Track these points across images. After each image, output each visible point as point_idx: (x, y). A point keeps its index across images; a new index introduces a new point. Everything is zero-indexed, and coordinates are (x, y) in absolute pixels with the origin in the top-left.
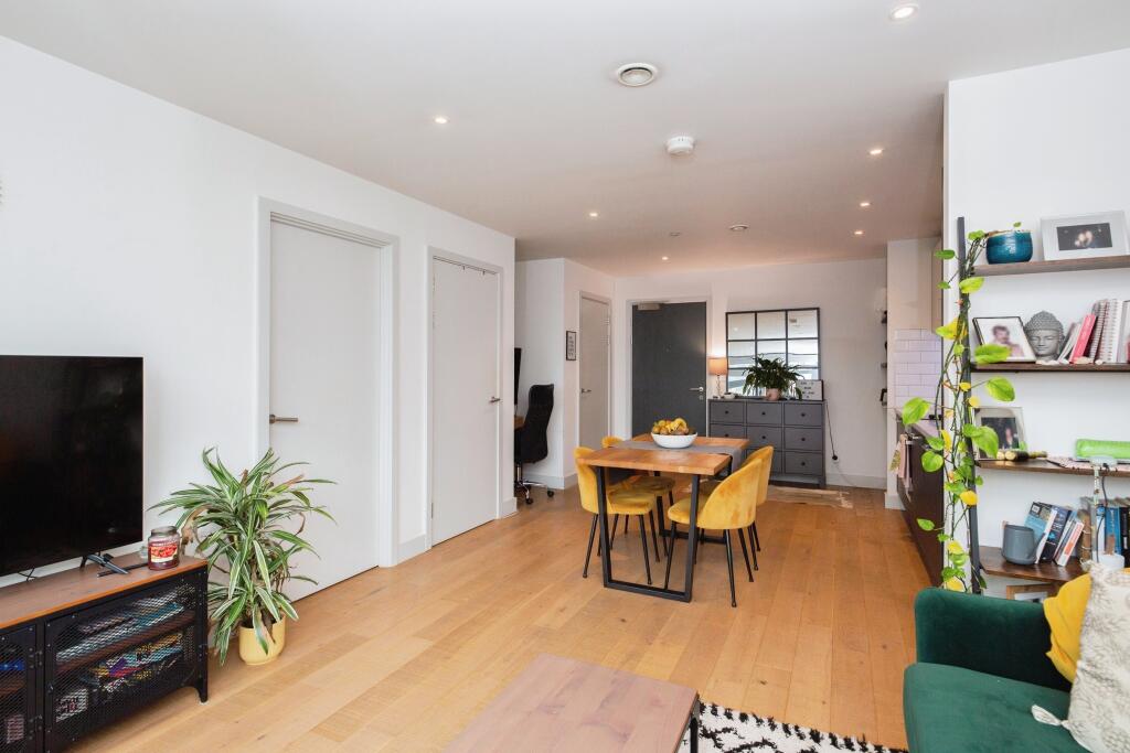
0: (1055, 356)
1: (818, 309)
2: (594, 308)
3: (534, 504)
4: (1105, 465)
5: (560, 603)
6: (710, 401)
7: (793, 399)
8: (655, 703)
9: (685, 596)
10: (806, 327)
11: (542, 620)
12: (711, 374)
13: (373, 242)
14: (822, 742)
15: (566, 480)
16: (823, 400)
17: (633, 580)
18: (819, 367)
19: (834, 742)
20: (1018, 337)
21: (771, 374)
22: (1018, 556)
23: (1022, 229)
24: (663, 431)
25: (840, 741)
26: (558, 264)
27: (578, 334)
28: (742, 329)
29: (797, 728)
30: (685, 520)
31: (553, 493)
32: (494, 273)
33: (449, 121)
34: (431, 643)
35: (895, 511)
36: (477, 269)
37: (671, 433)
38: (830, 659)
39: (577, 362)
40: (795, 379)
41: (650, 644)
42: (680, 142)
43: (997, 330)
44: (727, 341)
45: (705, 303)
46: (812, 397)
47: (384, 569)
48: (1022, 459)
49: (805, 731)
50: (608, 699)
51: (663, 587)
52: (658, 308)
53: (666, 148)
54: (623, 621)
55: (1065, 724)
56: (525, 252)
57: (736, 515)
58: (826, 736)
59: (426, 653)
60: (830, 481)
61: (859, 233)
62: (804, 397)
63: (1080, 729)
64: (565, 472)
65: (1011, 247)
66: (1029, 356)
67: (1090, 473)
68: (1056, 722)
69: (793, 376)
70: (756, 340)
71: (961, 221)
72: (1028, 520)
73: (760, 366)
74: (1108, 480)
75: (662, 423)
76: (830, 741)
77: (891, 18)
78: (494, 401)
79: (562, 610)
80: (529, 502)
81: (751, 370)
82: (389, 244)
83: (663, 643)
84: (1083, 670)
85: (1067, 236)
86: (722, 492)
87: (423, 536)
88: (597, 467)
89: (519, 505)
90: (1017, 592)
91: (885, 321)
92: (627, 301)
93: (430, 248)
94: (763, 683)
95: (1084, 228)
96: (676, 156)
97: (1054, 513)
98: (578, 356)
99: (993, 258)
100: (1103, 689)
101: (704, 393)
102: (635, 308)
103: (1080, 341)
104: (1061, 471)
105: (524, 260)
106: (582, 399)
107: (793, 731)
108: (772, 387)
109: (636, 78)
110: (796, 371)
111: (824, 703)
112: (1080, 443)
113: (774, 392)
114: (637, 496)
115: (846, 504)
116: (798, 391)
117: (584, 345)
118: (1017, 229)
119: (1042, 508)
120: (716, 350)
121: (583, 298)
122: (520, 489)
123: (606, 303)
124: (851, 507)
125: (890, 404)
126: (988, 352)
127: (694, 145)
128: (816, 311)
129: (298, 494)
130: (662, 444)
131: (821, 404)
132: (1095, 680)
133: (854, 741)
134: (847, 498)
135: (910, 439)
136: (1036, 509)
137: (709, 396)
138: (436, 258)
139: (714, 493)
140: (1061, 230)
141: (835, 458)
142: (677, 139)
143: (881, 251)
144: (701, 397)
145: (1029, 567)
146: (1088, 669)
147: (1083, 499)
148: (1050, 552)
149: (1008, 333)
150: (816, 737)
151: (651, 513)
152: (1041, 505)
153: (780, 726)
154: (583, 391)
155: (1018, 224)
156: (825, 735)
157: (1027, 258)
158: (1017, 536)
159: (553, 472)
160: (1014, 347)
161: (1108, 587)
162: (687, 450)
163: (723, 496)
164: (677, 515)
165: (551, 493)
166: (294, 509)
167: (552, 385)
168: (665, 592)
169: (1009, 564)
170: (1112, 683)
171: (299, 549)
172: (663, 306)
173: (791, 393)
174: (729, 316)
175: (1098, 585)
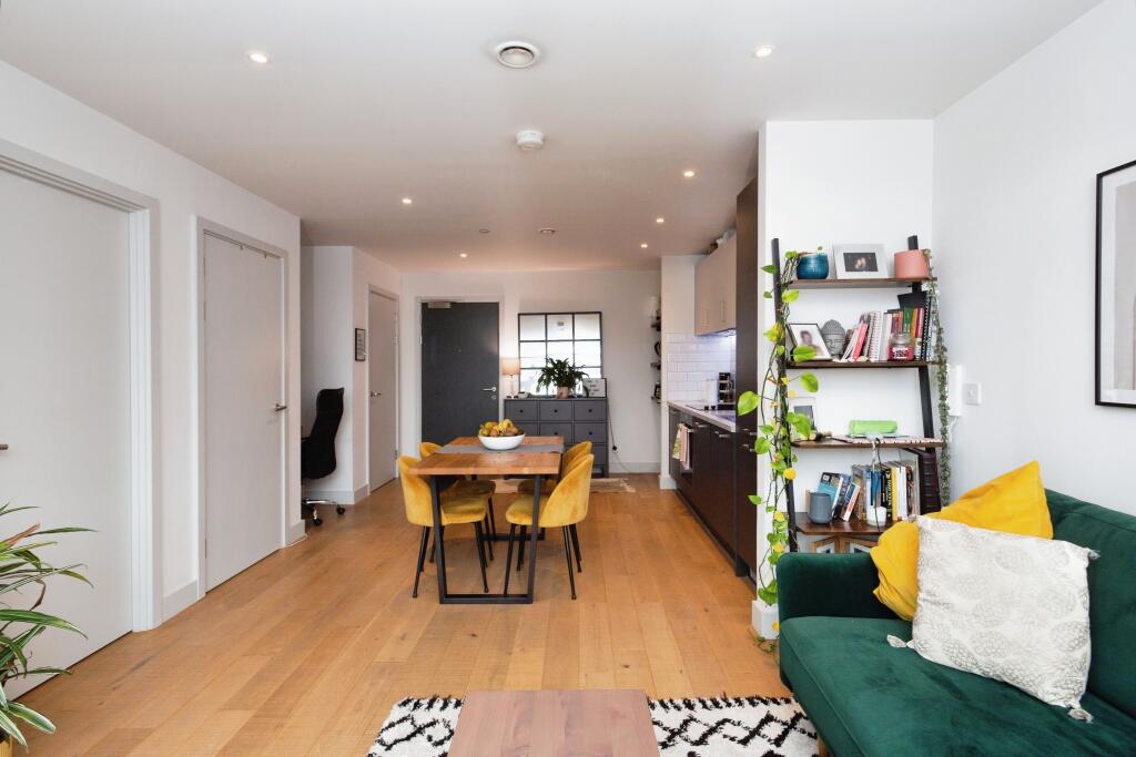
0: (840, 356)
1: (600, 313)
2: (382, 303)
3: (323, 525)
4: (878, 440)
5: (398, 630)
6: (507, 401)
7: (580, 396)
8: (615, 714)
9: (526, 598)
10: (588, 329)
11: (384, 655)
12: (504, 374)
13: (119, 203)
14: (696, 708)
15: (356, 493)
16: (606, 396)
17: (467, 591)
18: (601, 367)
19: (705, 706)
20: (818, 340)
21: (562, 374)
22: (821, 517)
23: (822, 252)
24: (493, 433)
25: (709, 703)
26: (346, 252)
27: (367, 331)
28: (534, 331)
29: (671, 701)
30: (527, 522)
31: (344, 510)
32: (278, 257)
33: (269, 61)
34: (249, 715)
35: (668, 490)
36: (258, 250)
37: (500, 434)
38: (671, 632)
39: (367, 362)
40: (580, 378)
41: (510, 654)
42: (529, 136)
43: (804, 333)
44: (520, 342)
45: (497, 304)
46: (597, 394)
47: (139, 634)
48: (820, 438)
49: (679, 702)
50: (568, 725)
51: (502, 592)
52: (448, 306)
53: (515, 141)
54: (474, 635)
55: (910, 644)
56: (311, 236)
57: (575, 510)
58: (697, 702)
59: (247, 728)
60: (612, 470)
61: (644, 246)
62: (591, 395)
63: (926, 646)
64: (355, 484)
65: (813, 266)
66: (826, 355)
67: (869, 446)
68: (902, 644)
69: (579, 375)
70: (546, 341)
71: (775, 243)
72: (820, 488)
73: (550, 365)
74: (882, 450)
75: (488, 425)
76: (701, 705)
77: (754, 55)
78: (279, 409)
79: (403, 638)
80: (318, 523)
81: (543, 369)
82: (144, 208)
83: (522, 650)
84: (924, 600)
85: (851, 260)
86: (563, 489)
87: (195, 582)
88: (432, 476)
89: (307, 527)
90: (819, 546)
91: (657, 327)
92: (416, 298)
93: (200, 220)
94: (627, 667)
95: (860, 255)
96: (523, 149)
97: (842, 479)
98: (367, 358)
99: (802, 273)
100: (942, 612)
101: (497, 393)
102: (424, 305)
103: (858, 344)
104: (847, 445)
105: (312, 245)
106: (371, 403)
107: (669, 705)
108: (564, 386)
109: (516, 59)
110: (580, 370)
111: (681, 672)
112: (853, 424)
113: (564, 390)
114: (467, 502)
115: (630, 489)
116: (585, 389)
117: (371, 344)
118: (819, 252)
119: (831, 477)
120: (507, 349)
121: (372, 292)
122: (307, 510)
123: (393, 299)
124: (633, 491)
125: (664, 398)
126: (801, 352)
127: (544, 140)
128: (599, 315)
129: (26, 554)
130: (492, 447)
131: (605, 400)
132: (933, 606)
133: (719, 699)
134: (628, 483)
135: (689, 427)
136: (827, 478)
137: (502, 397)
138: (208, 232)
139: (555, 491)
140: (846, 255)
141: (615, 448)
142: (528, 132)
143: (655, 265)
144: (494, 398)
145: (826, 525)
146: (929, 598)
147: (854, 468)
148: (840, 510)
149: (810, 337)
150: (690, 706)
151: (486, 519)
152: (830, 475)
153: (657, 703)
154: (372, 395)
155: (820, 248)
156: (694, 701)
157: (824, 276)
158: (820, 501)
159: (344, 486)
160: (816, 348)
161: (936, 533)
162: (517, 451)
163: (563, 494)
164: (517, 516)
165: (341, 510)
166: (27, 577)
167: (342, 390)
168: (505, 598)
169: (813, 524)
170: (947, 605)
171: (42, 629)
172: (453, 304)
173: (579, 390)
174: (521, 317)
175: (927, 532)
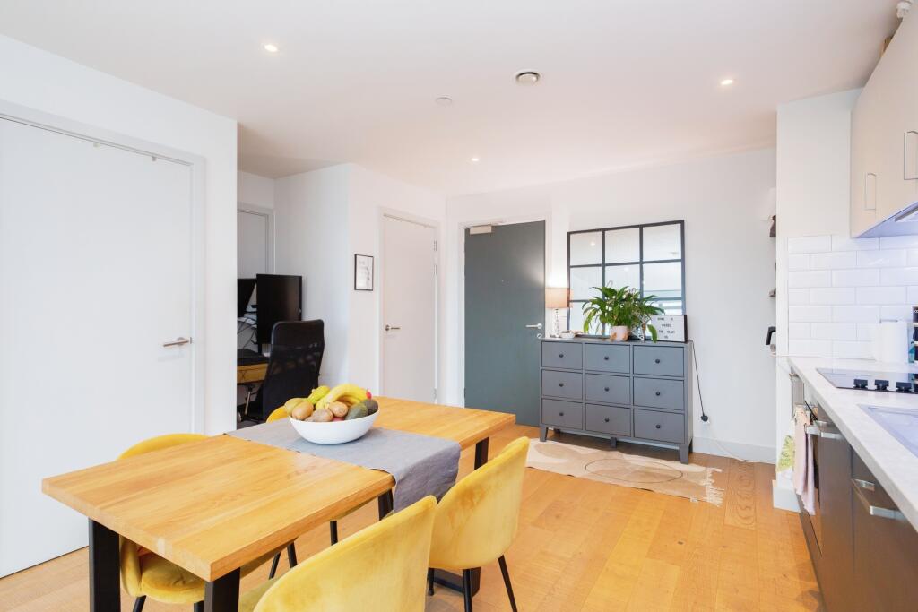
1: (682, 222)
6: (543, 341)
7: (646, 340)
12: (551, 307)
16: (686, 341)
18: (683, 298)
21: (618, 307)
27: (377, 259)
28: (587, 252)
32: (185, 164)
35: (789, 513)
39: (377, 292)
44: (569, 267)
45: (544, 223)
46: (671, 338)
52: (489, 230)
62: (660, 337)
70: (604, 265)
81: (595, 302)
91: (773, 233)
92: (458, 225)
98: (377, 288)
101: (543, 331)
102: (467, 231)
108: (618, 324)
113: (621, 332)
115: (713, 497)
116: (654, 329)
120: (554, 277)
123: (433, 227)
124: (718, 501)
125: (781, 351)
128: (679, 225)
131: (684, 346)
137: (548, 335)
141: (705, 418)
144: (539, 336)
154: (387, 329)
173: (644, 332)
174: (572, 236)
